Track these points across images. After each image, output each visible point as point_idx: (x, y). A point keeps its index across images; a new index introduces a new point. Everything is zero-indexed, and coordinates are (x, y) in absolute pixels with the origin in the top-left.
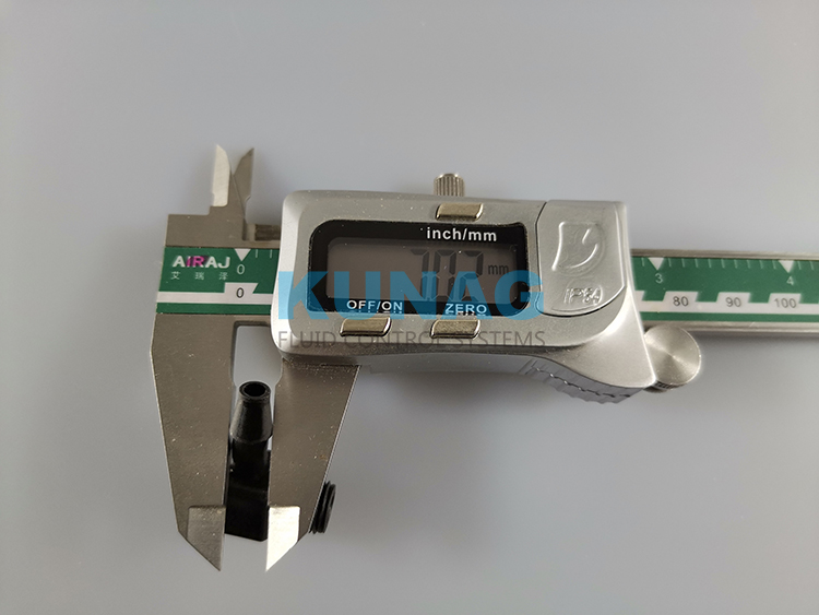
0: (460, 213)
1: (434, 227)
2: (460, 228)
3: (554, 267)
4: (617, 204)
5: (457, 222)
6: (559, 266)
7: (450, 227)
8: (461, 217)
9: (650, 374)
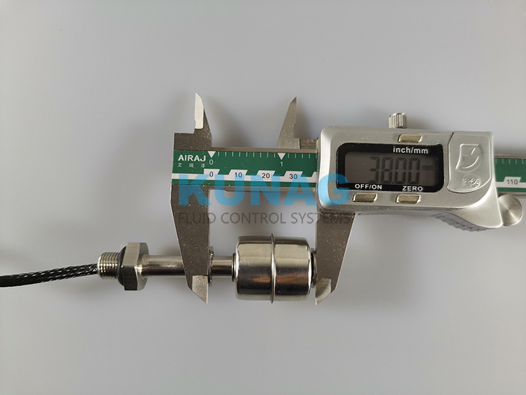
0: (411, 139)
1: (397, 146)
2: (410, 147)
3: (457, 167)
4: (489, 134)
5: (408, 144)
6: (460, 168)
7: (405, 146)
8: (412, 142)
9: (500, 222)
